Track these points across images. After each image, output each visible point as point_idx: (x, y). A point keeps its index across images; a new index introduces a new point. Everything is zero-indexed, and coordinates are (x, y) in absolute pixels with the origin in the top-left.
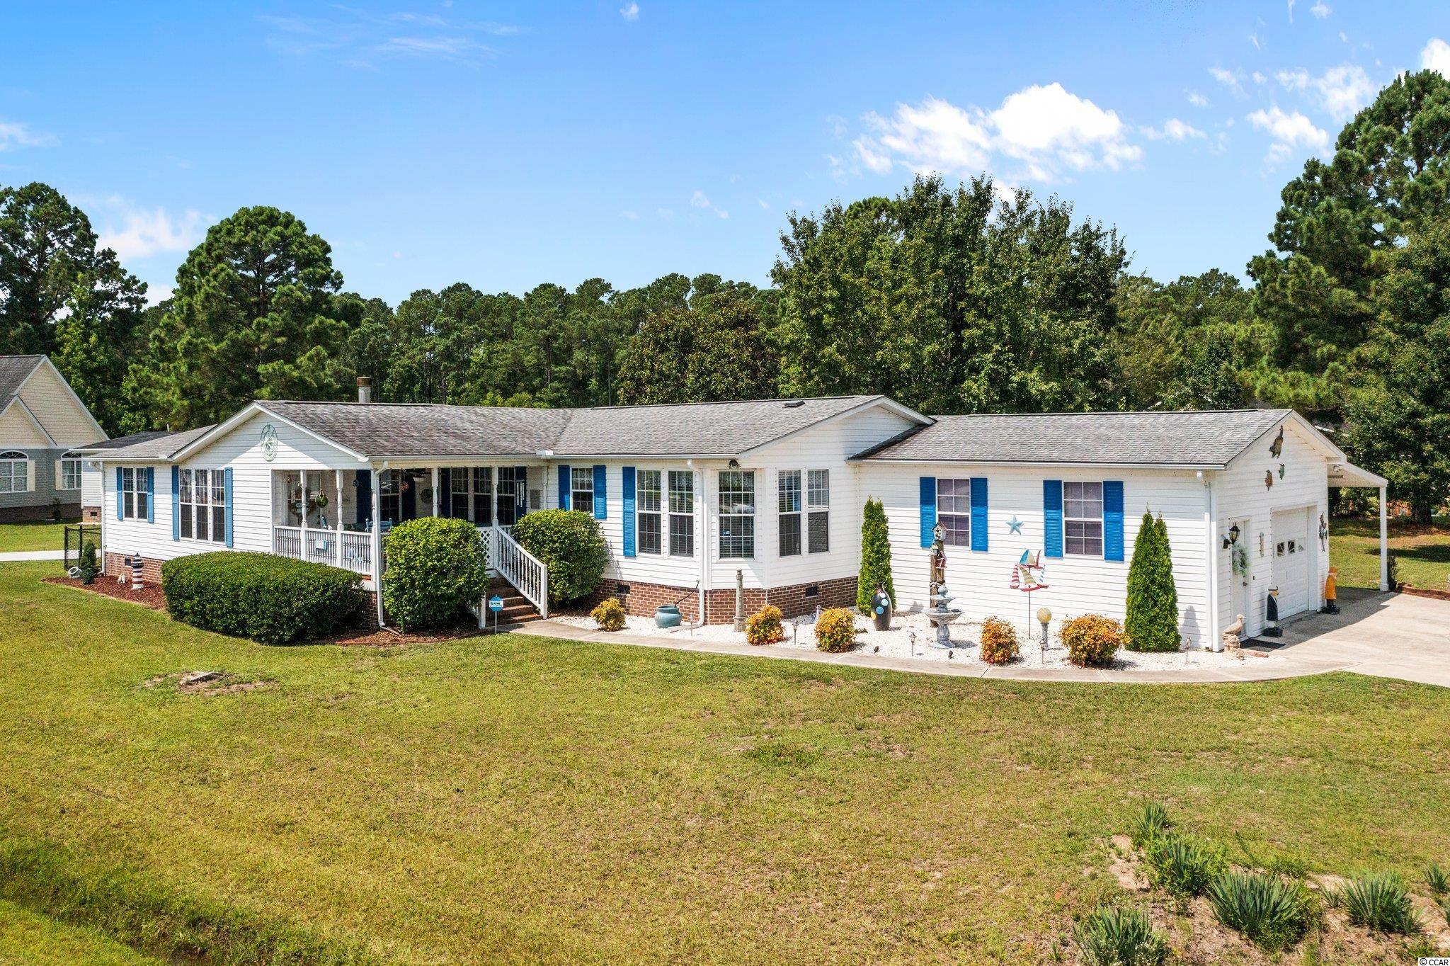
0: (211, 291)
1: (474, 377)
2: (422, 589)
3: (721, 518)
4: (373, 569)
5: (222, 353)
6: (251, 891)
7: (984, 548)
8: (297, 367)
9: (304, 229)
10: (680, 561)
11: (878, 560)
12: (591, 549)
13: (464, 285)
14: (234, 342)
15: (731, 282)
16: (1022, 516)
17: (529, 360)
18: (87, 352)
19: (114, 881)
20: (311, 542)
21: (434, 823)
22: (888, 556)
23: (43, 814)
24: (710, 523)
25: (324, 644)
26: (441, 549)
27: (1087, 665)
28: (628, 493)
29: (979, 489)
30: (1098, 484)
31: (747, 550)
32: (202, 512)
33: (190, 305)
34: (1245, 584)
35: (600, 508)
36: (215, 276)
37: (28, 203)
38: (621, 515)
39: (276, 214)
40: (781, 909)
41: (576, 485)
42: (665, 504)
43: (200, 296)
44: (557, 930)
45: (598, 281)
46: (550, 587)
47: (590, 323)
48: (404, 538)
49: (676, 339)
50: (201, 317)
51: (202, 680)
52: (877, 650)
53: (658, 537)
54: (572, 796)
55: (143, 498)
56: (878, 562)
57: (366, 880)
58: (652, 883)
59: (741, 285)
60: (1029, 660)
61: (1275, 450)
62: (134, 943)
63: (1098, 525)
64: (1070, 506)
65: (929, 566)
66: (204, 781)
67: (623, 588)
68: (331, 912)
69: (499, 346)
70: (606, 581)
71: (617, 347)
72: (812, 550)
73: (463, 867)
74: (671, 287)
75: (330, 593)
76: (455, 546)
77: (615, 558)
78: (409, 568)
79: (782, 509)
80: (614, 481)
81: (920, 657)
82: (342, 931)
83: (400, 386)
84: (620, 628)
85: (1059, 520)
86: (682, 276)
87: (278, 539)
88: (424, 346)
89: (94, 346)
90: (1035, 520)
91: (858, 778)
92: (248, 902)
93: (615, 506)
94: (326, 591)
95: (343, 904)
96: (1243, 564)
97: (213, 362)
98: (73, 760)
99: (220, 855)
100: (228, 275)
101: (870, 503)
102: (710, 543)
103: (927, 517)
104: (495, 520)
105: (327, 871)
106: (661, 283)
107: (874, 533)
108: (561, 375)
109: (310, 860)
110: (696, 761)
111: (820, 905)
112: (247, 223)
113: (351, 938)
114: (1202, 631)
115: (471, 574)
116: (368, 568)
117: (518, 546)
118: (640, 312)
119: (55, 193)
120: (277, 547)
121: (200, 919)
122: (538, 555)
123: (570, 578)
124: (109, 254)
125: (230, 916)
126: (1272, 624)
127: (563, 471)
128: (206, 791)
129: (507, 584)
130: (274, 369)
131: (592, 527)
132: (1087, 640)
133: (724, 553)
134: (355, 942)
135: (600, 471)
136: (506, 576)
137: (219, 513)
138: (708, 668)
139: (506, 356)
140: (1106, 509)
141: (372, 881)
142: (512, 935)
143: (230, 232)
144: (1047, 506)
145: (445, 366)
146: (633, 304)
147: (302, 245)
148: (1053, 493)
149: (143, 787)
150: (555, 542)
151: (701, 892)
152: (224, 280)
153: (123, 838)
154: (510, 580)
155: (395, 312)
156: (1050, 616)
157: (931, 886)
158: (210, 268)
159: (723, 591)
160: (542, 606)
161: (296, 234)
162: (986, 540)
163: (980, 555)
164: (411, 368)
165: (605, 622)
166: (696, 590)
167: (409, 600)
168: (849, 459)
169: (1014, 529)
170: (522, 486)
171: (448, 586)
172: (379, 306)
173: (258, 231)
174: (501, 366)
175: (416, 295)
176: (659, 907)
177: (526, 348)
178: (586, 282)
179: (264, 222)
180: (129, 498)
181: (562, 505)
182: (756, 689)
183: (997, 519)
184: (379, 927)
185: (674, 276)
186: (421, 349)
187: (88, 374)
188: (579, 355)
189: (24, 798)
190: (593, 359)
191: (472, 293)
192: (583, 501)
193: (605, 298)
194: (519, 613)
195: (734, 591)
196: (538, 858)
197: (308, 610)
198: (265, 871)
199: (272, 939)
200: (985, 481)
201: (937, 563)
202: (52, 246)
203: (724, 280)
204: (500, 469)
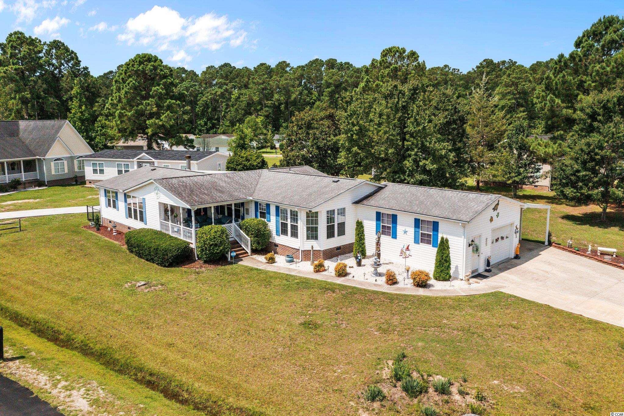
0: (127, 90)
1: (233, 106)
2: (209, 251)
3: (307, 227)
4: (193, 241)
5: (133, 115)
6: (164, 366)
7: (396, 238)
8: (161, 120)
9: (162, 63)
10: (294, 239)
11: (360, 240)
12: (264, 233)
13: (228, 64)
14: (137, 110)
15: (341, 62)
16: (408, 229)
17: (256, 98)
18: (81, 112)
19: (129, 361)
20: (173, 228)
21: (211, 346)
22: (364, 239)
23: (106, 336)
24: (303, 229)
25: (178, 267)
26: (215, 238)
27: (417, 286)
28: (277, 215)
29: (394, 218)
30: (431, 222)
31: (316, 238)
32: (135, 211)
33: (119, 96)
34: (478, 256)
35: (268, 218)
36: (129, 84)
37: (53, 49)
38: (275, 221)
39: (151, 57)
40: (297, 379)
41: (260, 209)
42: (289, 220)
43: (123, 92)
44: (241, 383)
45: (285, 62)
46: (251, 246)
47: (281, 82)
48: (203, 233)
49: (305, 124)
50: (124, 101)
51: (142, 285)
52: (353, 277)
53: (287, 230)
54: (249, 338)
55: (114, 201)
56: (360, 241)
57: (194, 364)
58: (266, 370)
59: (346, 63)
60: (400, 284)
61: (495, 209)
62: (136, 380)
63: (431, 235)
64: (422, 228)
65: (375, 245)
66: (148, 328)
67: (276, 245)
68: (185, 374)
69: (243, 91)
70: (271, 242)
71: (292, 93)
72: (339, 235)
73: (219, 361)
74: (316, 64)
75: (179, 251)
76: (219, 237)
77: (273, 235)
78: (205, 244)
79: (328, 223)
80: (273, 210)
81: (366, 280)
82: (188, 380)
83: (203, 110)
84: (273, 263)
85: (419, 232)
86: (321, 60)
87: (162, 224)
88: (212, 92)
89: (84, 110)
90: (411, 231)
91: (329, 334)
92: (164, 370)
93: (273, 218)
94: (178, 250)
95: (188, 372)
96: (477, 250)
97: (129, 119)
98: (110, 318)
99: (155, 354)
100: (133, 83)
101: (358, 221)
102: (303, 235)
103: (378, 225)
104: (233, 221)
105: (183, 361)
106: (312, 63)
107: (359, 231)
108: (269, 105)
109: (179, 357)
110: (285, 326)
111: (307, 378)
112: (140, 61)
113: (190, 381)
114: (460, 273)
115: (225, 245)
116: (192, 240)
117: (241, 231)
118: (302, 75)
119: (64, 44)
120: (162, 228)
121: (152, 374)
122: (248, 235)
123: (258, 243)
124: (86, 68)
125: (160, 373)
126: (488, 268)
127: (256, 203)
128: (149, 331)
129: (238, 243)
130: (152, 123)
131: (265, 225)
132: (417, 279)
133: (308, 238)
134: (191, 383)
135: (268, 206)
136: (237, 240)
137: (141, 213)
138: (298, 284)
139: (246, 96)
140: (433, 230)
141: (195, 364)
142: (229, 383)
143: (133, 65)
144: (415, 227)
145: (221, 101)
146: (300, 72)
147: (161, 70)
148: (417, 223)
149: (132, 329)
150: (253, 231)
151: (278, 373)
152: (132, 85)
153: (129, 346)
154: (238, 241)
155: (200, 76)
156: (409, 268)
157: (336, 374)
158: (126, 80)
159: (308, 251)
160: (249, 251)
161: (159, 65)
162: (396, 235)
163: (394, 240)
164: (207, 101)
165: (269, 260)
166: (299, 250)
167: (205, 254)
168: (353, 203)
169: (405, 233)
170: (242, 209)
171: (217, 249)
172: (193, 74)
173: (144, 64)
174: (244, 101)
175: (208, 68)
176: (267, 377)
177: (254, 93)
178: (279, 63)
179: (146, 61)
180: (109, 200)
181: (256, 216)
182: (311, 294)
183: (400, 229)
184: (197, 379)
185: (317, 60)
186: (211, 93)
187: (82, 121)
188: (276, 96)
189: (99, 331)
190: (282, 98)
191: (231, 67)
192: (263, 215)
193: (288, 69)
194: (242, 254)
195: (310, 251)
196: (238, 360)
197: (173, 257)
198: (168, 360)
199: (171, 381)
200: (396, 216)
201: (377, 245)
202: (64, 65)
203: (339, 61)
204: (235, 204)
